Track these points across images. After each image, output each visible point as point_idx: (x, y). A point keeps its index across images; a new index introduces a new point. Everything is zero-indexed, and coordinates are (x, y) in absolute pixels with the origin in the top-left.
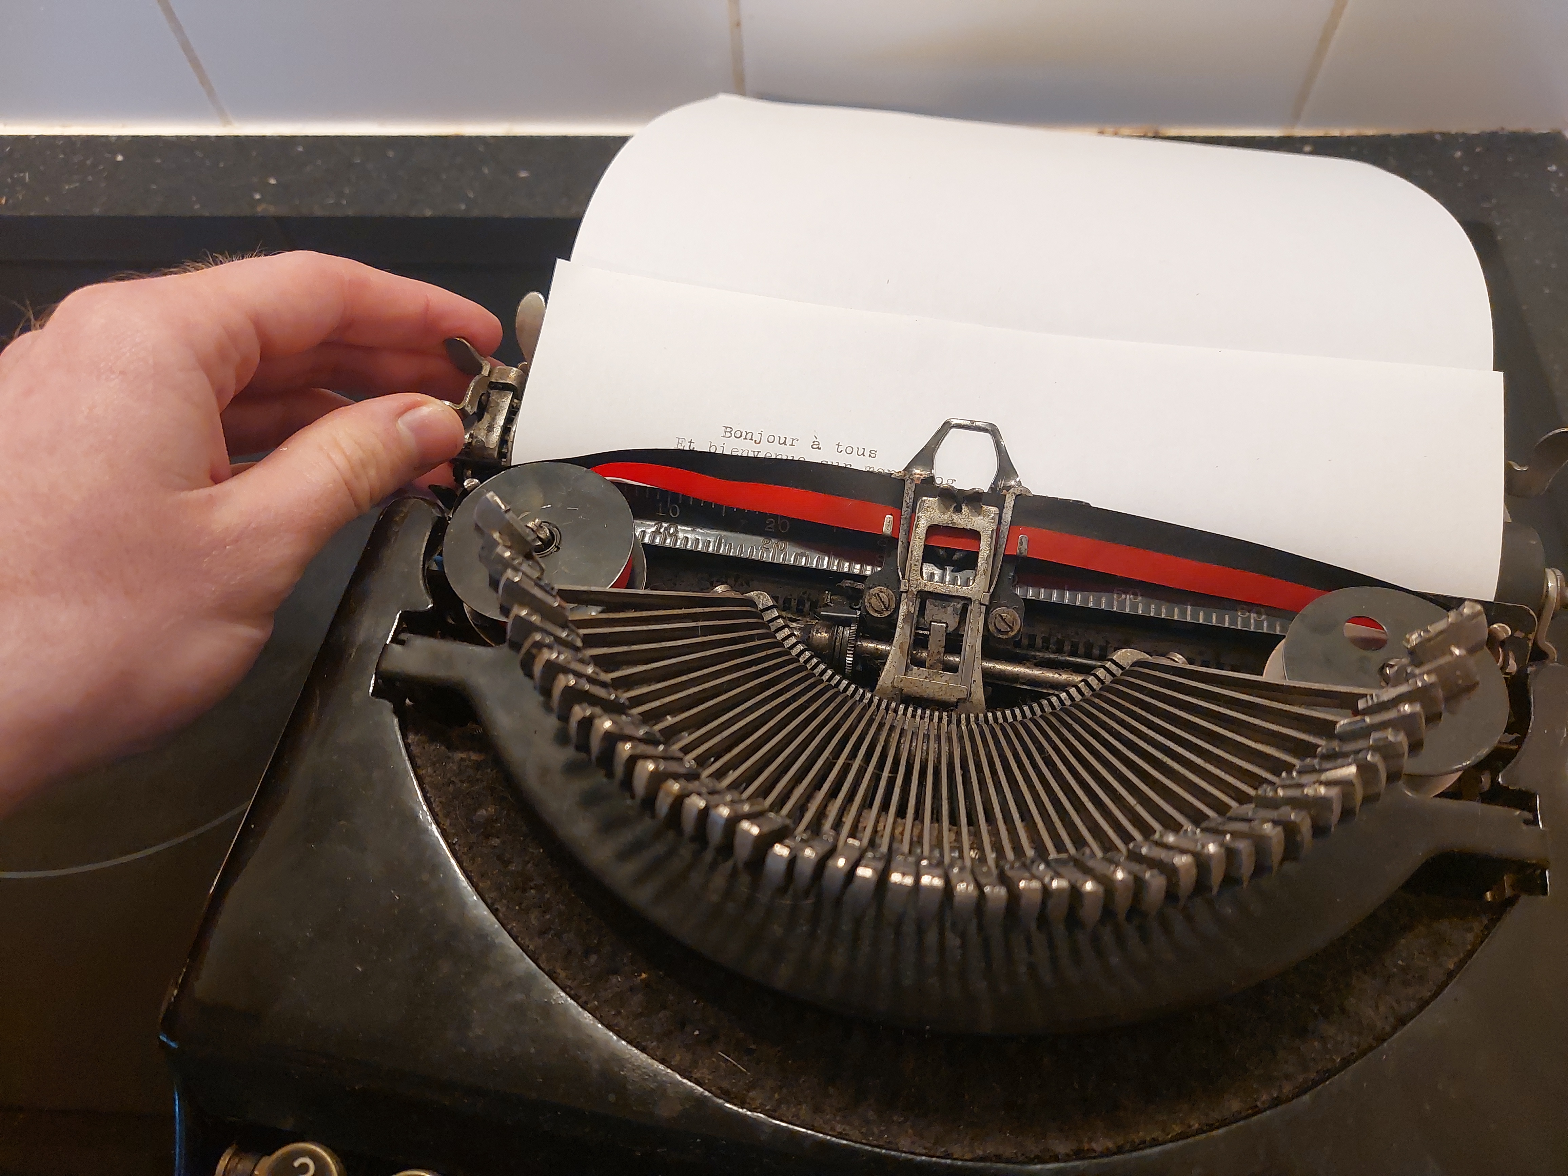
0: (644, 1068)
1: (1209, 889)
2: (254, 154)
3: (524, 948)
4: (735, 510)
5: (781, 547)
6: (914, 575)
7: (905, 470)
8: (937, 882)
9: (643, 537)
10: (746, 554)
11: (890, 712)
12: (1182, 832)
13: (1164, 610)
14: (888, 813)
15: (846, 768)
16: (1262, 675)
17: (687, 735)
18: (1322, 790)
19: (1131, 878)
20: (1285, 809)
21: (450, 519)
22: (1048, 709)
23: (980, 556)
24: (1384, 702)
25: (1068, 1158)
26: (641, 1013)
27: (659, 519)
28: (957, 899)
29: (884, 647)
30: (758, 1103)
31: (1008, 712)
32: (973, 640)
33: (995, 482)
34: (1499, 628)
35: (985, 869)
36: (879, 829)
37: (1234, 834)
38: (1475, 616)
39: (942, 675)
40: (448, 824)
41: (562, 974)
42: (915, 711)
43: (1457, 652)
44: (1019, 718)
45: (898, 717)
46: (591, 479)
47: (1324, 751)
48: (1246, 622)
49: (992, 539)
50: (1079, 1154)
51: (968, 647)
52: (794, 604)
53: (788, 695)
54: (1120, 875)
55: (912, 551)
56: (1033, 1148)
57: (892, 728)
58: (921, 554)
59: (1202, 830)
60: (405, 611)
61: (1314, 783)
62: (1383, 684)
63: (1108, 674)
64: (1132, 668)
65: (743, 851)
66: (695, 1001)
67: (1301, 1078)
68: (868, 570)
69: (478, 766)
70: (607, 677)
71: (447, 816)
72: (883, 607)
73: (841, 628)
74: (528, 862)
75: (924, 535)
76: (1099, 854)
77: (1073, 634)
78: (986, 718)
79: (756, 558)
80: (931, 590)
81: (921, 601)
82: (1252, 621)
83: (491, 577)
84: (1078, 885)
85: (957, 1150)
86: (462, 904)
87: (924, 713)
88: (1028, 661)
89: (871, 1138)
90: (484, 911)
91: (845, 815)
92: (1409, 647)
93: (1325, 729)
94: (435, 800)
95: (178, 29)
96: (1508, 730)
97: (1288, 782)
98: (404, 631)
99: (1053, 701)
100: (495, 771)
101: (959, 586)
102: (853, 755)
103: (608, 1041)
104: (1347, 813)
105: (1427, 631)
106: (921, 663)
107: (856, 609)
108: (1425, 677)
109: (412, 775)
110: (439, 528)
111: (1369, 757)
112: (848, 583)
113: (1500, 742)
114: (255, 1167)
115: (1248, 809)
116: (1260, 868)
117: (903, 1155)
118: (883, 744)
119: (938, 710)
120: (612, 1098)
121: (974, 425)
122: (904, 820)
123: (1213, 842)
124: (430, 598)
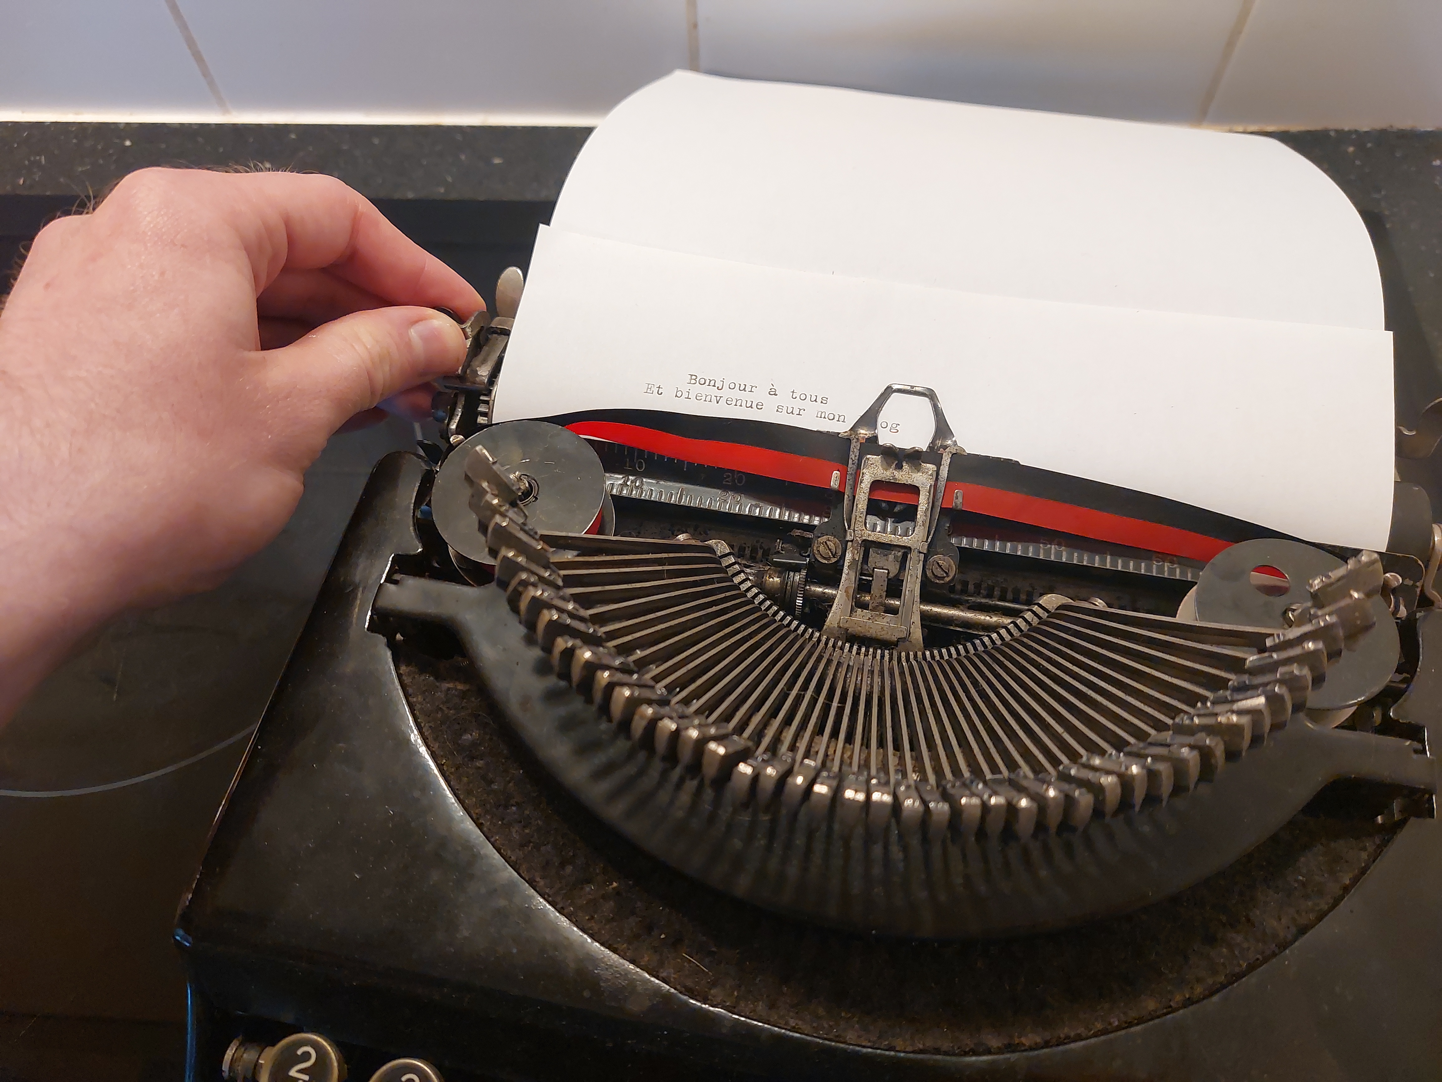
0: (616, 967)
1: (1133, 806)
2: (251, 140)
3: (508, 859)
4: (696, 465)
5: (737, 499)
6: (859, 526)
7: (851, 429)
8: (887, 798)
9: (612, 489)
10: (706, 505)
11: (836, 650)
12: (1107, 756)
13: (1086, 558)
14: (837, 740)
15: (799, 699)
16: (1175, 617)
17: (654, 668)
18: (1234, 718)
19: (1062, 796)
20: (1201, 735)
21: (437, 472)
22: (981, 648)
23: (919, 509)
24: (1289, 640)
25: (1000, 1051)
26: (612, 918)
27: (626, 473)
28: (905, 814)
29: (830, 591)
30: (719, 999)
31: (944, 651)
32: (912, 586)
33: (933, 442)
34: (1390, 577)
35: (929, 788)
36: (829, 753)
37: (1155, 758)
38: (1373, 562)
39: (883, 617)
40: (437, 747)
41: (542, 883)
42: (859, 649)
43: (1356, 595)
44: (955, 656)
45: (845, 654)
46: (565, 436)
47: (1236, 684)
48: (1161, 569)
49: (930, 494)
50: (1011, 1048)
51: (907, 592)
52: (748, 552)
53: (745, 633)
54: (1052, 793)
55: (857, 504)
56: (969, 1043)
57: (839, 664)
58: (865, 507)
59: (1125, 754)
60: (397, 555)
61: (1227, 712)
62: (1286, 626)
63: (1035, 617)
64: (1058, 611)
65: (710, 770)
66: (661, 908)
67: (1210, 981)
68: (816, 521)
69: (463, 695)
70: (587, 613)
71: (436, 739)
72: (830, 554)
73: (792, 574)
74: (509, 782)
75: (868, 489)
76: (1031, 775)
77: (1002, 580)
78: (924, 655)
79: (714, 509)
80: (875, 539)
81: (865, 550)
82: (1166, 569)
83: (480, 522)
84: (1014, 802)
85: (899, 1043)
86: (450, 819)
87: (867, 651)
88: (962, 605)
89: (821, 1032)
90: (469, 825)
91: (799, 741)
92: (1312, 591)
93: (1236, 665)
94: (424, 726)
95: (184, 27)
96: (1399, 671)
97: (1202, 712)
98: (396, 572)
99: (985, 641)
100: (479, 700)
101: (900, 535)
102: (805, 687)
103: (584, 943)
104: (1256, 740)
105: (1329, 577)
106: (864, 606)
107: (806, 557)
108: (1327, 618)
109: (404, 702)
110: (428, 481)
111: (1276, 689)
112: (797, 532)
113: (1391, 681)
114: (259, 1056)
115: (1167, 736)
116: (1179, 789)
117: (851, 1047)
118: (831, 677)
119: (880, 648)
120: (586, 994)
121: (914, 389)
122: (852, 746)
123: (1136, 764)
124: (420, 543)
